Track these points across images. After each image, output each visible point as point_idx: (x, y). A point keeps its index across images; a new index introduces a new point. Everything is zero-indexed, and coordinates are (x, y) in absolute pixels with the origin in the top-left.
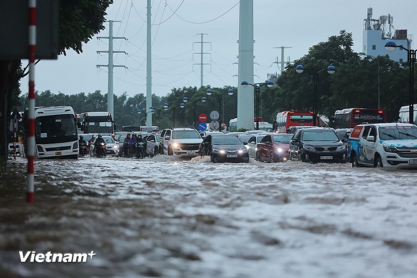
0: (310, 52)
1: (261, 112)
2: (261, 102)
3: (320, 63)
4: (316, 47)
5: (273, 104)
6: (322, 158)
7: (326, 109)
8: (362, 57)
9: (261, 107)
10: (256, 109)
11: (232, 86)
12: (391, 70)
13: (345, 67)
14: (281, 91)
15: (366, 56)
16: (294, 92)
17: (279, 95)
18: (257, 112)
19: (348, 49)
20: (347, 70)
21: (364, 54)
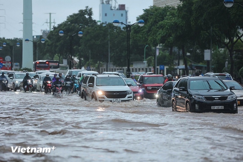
0: (67, 19)
1: (37, 55)
2: (37, 49)
3: (73, 26)
4: (71, 16)
5: (45, 50)
6: (213, 108)
7: (78, 54)
8: (99, 24)
9: (37, 51)
10: (34, 53)
11: (18, 38)
12: (116, 31)
13: (89, 29)
14: (50, 42)
15: (101, 23)
16: (58, 44)
17: (48, 45)
18: (35, 54)
19: (90, 18)
20: (90, 31)
21: (100, 21)
